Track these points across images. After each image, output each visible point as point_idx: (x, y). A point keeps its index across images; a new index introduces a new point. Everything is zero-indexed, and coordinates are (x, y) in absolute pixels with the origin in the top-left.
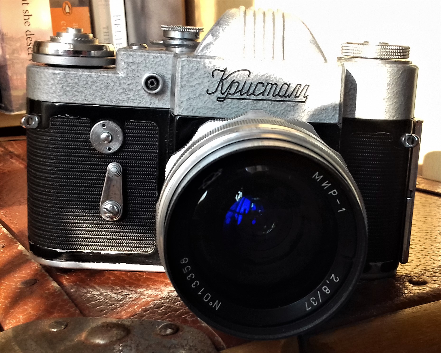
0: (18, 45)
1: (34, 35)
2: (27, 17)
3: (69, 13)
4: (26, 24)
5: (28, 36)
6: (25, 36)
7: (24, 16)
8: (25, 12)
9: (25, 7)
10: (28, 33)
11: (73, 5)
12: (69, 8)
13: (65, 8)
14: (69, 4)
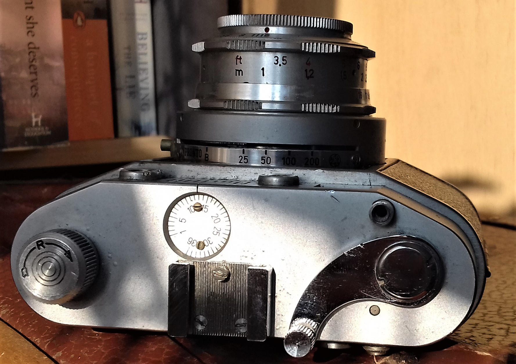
0: (18, 60)
1: (39, 48)
2: (31, 25)
3: (81, 26)
4: (30, 34)
5: (31, 50)
6: (27, 49)
7: (27, 23)
8: (29, 19)
9: (29, 13)
10: (31, 46)
11: (87, 17)
12: (82, 20)
13: (76, 21)
14: (82, 15)
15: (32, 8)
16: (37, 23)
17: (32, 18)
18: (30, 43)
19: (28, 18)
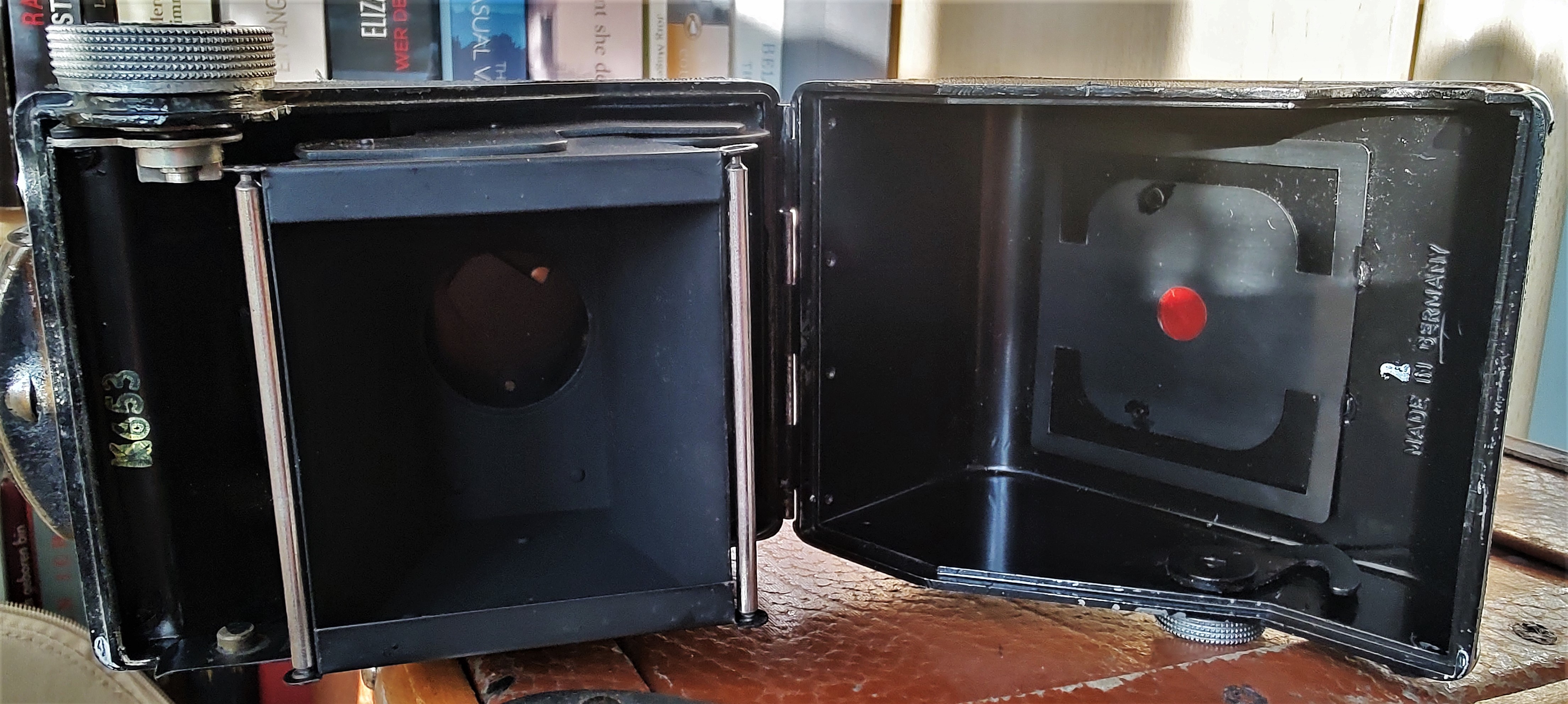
2: (600, 39)
3: (695, 35)
4: (599, 50)
5: (599, 73)
6: (594, 71)
7: (598, 36)
8: (599, 31)
9: (600, 20)
10: (600, 68)
11: (704, 20)
12: (696, 26)
13: (689, 26)
14: (697, 17)
15: (604, 14)
16: (609, 36)
17: (603, 29)
18: (599, 64)
19: (598, 28)
